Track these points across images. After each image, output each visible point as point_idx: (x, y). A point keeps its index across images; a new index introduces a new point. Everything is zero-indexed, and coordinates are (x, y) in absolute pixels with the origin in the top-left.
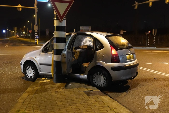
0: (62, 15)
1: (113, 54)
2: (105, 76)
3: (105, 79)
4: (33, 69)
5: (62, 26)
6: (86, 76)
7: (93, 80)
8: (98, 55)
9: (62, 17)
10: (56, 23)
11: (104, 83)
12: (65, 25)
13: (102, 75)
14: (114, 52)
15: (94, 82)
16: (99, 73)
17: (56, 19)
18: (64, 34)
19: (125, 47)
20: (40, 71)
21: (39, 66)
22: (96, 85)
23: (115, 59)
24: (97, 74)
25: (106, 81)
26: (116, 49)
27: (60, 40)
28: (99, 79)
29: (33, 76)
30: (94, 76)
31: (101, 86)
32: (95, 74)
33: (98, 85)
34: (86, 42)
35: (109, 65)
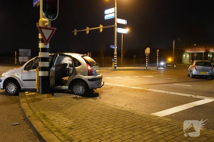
0: (47, 39)
1: (89, 69)
2: (83, 86)
3: (83, 88)
4: (14, 85)
5: (46, 48)
6: (67, 87)
7: (74, 89)
8: (77, 70)
9: (47, 41)
10: (41, 45)
11: (82, 91)
12: (49, 48)
13: (81, 85)
14: (89, 68)
15: (74, 91)
16: (78, 84)
17: (41, 42)
18: (48, 55)
19: (95, 64)
20: (23, 86)
21: (22, 82)
22: (76, 93)
23: (90, 73)
24: (77, 85)
25: (84, 90)
26: (91, 66)
27: (44, 59)
28: (78, 89)
29: (15, 91)
30: (74, 87)
31: (80, 93)
32: (75, 85)
33: (78, 93)
34: (66, 61)
35: (86, 77)
